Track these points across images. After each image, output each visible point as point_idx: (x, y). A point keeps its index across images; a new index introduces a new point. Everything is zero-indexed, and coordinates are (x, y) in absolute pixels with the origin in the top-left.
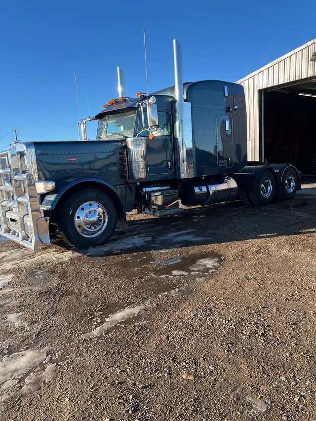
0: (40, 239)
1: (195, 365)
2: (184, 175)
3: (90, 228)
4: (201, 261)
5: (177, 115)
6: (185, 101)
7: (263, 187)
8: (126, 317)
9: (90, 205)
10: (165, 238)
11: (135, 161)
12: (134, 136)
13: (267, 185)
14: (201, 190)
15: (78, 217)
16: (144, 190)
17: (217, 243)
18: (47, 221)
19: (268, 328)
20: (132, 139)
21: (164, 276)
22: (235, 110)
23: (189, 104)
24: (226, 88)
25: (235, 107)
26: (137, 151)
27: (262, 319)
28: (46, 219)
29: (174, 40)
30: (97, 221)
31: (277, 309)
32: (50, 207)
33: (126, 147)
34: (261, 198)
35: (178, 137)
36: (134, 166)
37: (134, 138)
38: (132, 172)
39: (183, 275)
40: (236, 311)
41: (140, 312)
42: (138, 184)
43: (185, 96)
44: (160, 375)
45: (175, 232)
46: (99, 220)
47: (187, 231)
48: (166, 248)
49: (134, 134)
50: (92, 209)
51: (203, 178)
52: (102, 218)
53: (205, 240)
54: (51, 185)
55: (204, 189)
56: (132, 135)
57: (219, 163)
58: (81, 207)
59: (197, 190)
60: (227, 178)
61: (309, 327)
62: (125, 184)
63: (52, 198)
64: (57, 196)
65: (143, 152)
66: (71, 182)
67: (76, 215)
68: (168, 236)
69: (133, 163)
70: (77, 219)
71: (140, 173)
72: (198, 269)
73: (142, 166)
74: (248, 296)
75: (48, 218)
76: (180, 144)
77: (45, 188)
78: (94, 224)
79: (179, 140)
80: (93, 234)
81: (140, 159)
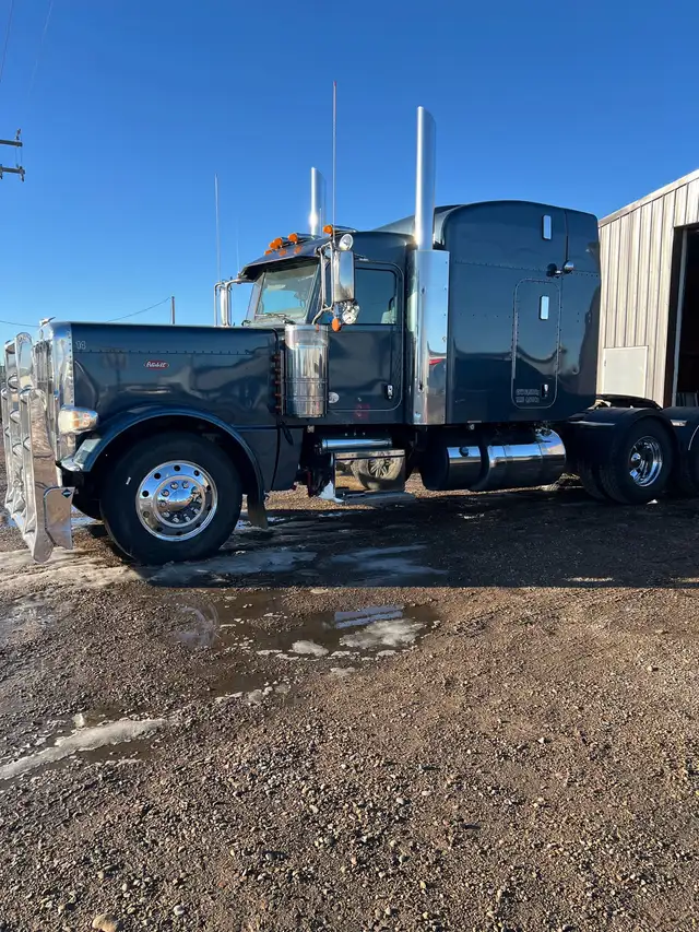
0: (48, 533)
1: (146, 896)
2: (421, 417)
3: (170, 519)
4: (380, 624)
5: (415, 279)
6: (437, 247)
7: (639, 461)
8: (104, 742)
9: (177, 468)
10: (345, 558)
11: (300, 378)
12: (309, 321)
13: (648, 458)
14: (465, 455)
15: (146, 494)
16: (324, 445)
17: (452, 587)
18: (67, 496)
19: (397, 828)
20: (302, 327)
21: (267, 652)
22: (568, 271)
23: (445, 255)
24: (547, 220)
25: (567, 266)
26: (307, 355)
27: (399, 801)
28: (67, 491)
29: (420, 109)
30: (188, 507)
31: (459, 777)
32: (81, 466)
33: (284, 346)
34: (628, 487)
35: (413, 328)
36: (298, 389)
37: (307, 327)
38: (292, 402)
39: (311, 656)
40: (356, 766)
41: (143, 733)
42: (311, 429)
43: (437, 237)
44: (49, 905)
45: (378, 546)
46: (195, 504)
47: (406, 549)
48: (330, 583)
49: (308, 318)
50: (178, 477)
51: (472, 427)
52: (203, 501)
53: (432, 575)
54: (89, 419)
55: (474, 452)
56: (305, 318)
57: (515, 395)
58: (156, 470)
59: (454, 454)
60: (542, 432)
61: (501, 842)
62: (278, 427)
63: (90, 446)
64: (99, 444)
65: (318, 358)
66: (135, 415)
67: (142, 489)
68: (357, 554)
69: (295, 381)
70: (142, 497)
71: (310, 405)
72: (357, 644)
73: (314, 388)
74: (415, 732)
75: (72, 489)
76: (417, 346)
77: (77, 423)
78: (180, 512)
79: (415, 336)
80: (179, 534)
81: (312, 374)
